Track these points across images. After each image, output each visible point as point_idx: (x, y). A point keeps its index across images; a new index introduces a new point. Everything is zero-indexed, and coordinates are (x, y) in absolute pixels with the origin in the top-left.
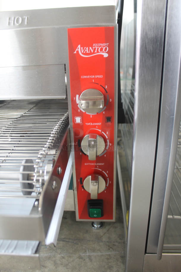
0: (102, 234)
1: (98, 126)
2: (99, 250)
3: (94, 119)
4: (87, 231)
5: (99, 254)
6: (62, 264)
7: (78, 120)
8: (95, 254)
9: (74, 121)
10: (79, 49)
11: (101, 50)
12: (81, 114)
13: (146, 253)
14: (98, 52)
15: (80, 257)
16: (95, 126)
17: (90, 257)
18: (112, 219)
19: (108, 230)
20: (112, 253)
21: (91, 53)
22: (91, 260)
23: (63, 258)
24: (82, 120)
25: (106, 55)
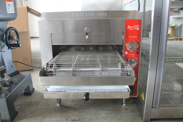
0: (128, 108)
1: (134, 55)
2: (128, 113)
3: (132, 53)
4: (120, 107)
5: (129, 114)
6: (114, 118)
7: (126, 53)
8: (127, 114)
9: (125, 53)
10: (129, 27)
11: (137, 27)
12: (128, 51)
13: (152, 108)
14: (135, 28)
15: (121, 116)
16: (132, 56)
17: (125, 116)
18: (136, 95)
19: (130, 106)
20: (135, 114)
21: (133, 29)
22: (126, 116)
23: (113, 116)
24: (128, 53)
25: (138, 29)
